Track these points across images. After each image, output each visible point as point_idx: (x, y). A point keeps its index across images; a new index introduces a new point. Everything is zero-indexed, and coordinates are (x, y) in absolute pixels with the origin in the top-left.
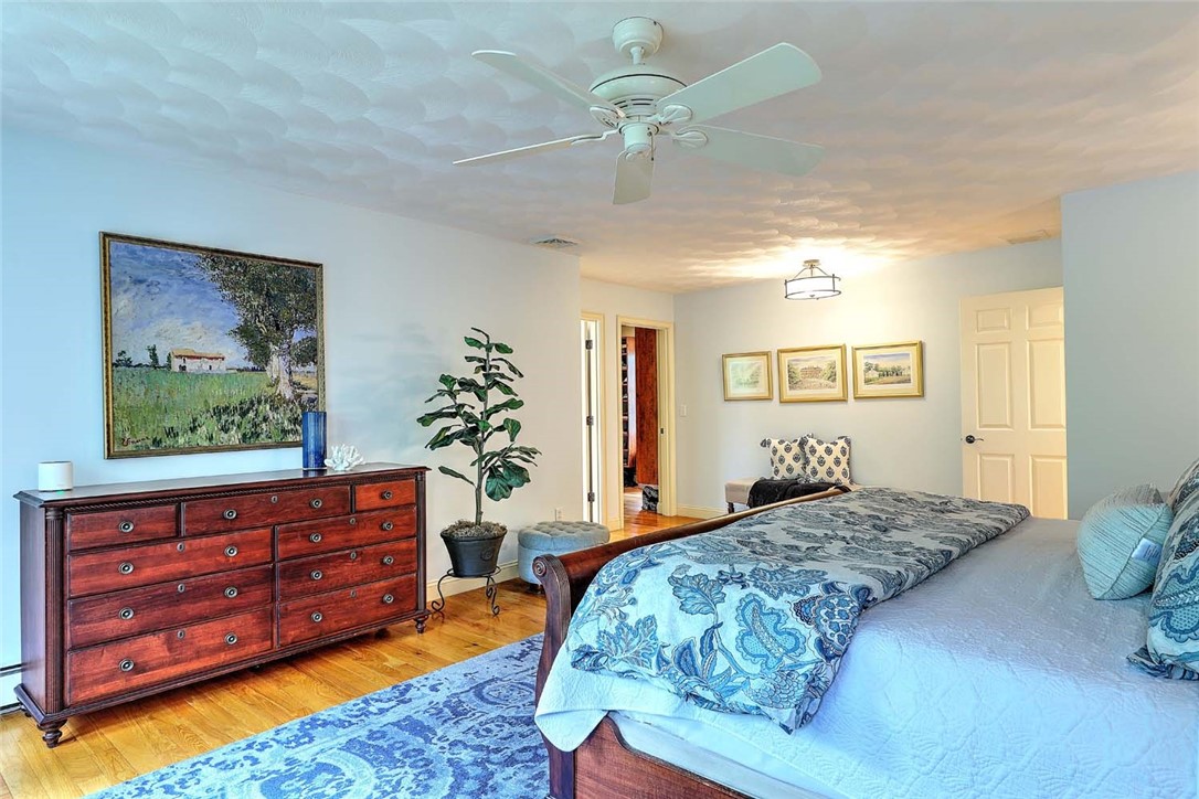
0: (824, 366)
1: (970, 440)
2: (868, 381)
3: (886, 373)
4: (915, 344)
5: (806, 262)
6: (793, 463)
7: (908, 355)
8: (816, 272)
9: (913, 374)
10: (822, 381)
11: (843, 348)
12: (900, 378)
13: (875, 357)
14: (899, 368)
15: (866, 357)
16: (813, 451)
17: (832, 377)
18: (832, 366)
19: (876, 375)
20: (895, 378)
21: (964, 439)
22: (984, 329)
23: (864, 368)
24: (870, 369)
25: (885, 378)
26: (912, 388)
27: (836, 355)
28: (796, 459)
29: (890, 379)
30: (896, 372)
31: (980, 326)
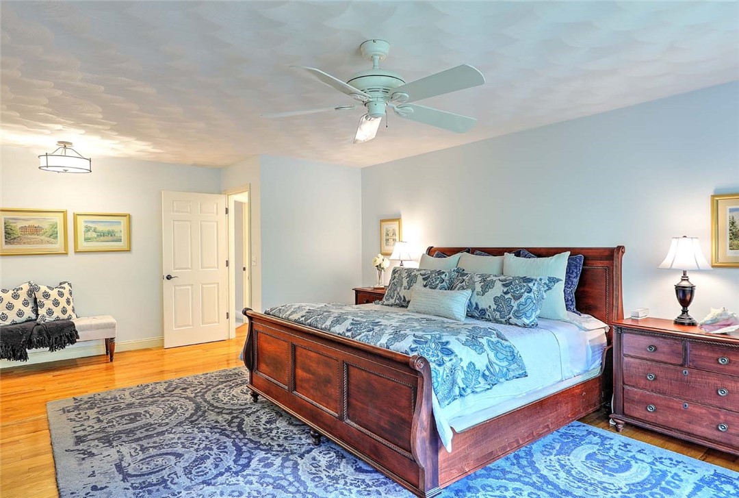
0: (46, 226)
1: (169, 278)
2: (87, 240)
3: (102, 234)
4: (125, 216)
5: (59, 142)
6: (23, 308)
7: (120, 222)
8: (69, 152)
9: (124, 236)
10: (43, 237)
11: (64, 213)
12: (115, 238)
13: (93, 222)
14: (113, 231)
15: (86, 222)
16: (46, 296)
17: (54, 235)
18: (54, 226)
19: (95, 235)
20: (110, 238)
21: (165, 278)
22: (176, 211)
23: (83, 229)
24: (89, 231)
25: (102, 238)
26: (122, 245)
27: (58, 219)
28: (26, 304)
29: (105, 238)
30: (111, 233)
31: (175, 209)
